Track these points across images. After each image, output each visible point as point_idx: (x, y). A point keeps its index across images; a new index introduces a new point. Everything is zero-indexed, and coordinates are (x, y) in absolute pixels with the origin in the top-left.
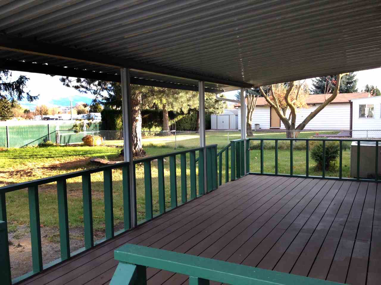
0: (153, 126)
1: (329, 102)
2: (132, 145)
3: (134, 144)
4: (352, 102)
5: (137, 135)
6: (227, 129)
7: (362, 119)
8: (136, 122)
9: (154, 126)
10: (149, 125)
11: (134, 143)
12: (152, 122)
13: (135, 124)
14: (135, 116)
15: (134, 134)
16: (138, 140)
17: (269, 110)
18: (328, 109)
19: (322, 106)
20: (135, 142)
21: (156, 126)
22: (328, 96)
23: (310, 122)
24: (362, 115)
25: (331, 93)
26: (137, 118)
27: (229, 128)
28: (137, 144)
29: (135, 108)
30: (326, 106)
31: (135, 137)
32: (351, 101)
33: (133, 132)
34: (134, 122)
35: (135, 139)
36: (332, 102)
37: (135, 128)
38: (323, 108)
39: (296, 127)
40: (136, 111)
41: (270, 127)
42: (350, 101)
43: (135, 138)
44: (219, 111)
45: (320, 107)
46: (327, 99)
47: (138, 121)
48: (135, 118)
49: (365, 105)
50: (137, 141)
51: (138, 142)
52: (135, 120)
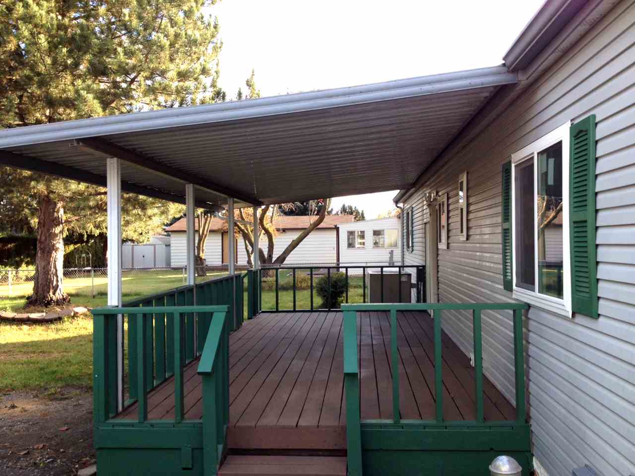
0: (22, 263)
1: (315, 227)
2: (50, 288)
3: (53, 287)
4: (339, 228)
5: (58, 272)
6: (151, 268)
7: (351, 250)
8: (56, 252)
9: (24, 264)
10: (15, 261)
11: (52, 284)
12: (22, 257)
13: (54, 254)
14: (55, 242)
15: (52, 270)
16: (59, 280)
17: (221, 238)
18: (313, 237)
19: (306, 232)
20: (55, 283)
21: (28, 264)
22: (314, 218)
23: (292, 252)
24: (351, 245)
25: (317, 215)
26: (57, 245)
27: (155, 265)
28: (57, 286)
29: (54, 229)
30: (312, 233)
31: (54, 275)
32: (338, 226)
33: (51, 267)
34: (54, 252)
35: (54, 279)
36: (320, 226)
37: (55, 261)
38: (308, 234)
39: (274, 259)
40: (56, 235)
41: (221, 263)
42: (336, 226)
43: (53, 277)
44: (144, 238)
45: (303, 233)
46: (312, 222)
47: (59, 250)
48: (54, 245)
49: (354, 232)
50: (57, 281)
51: (59, 284)
52: (55, 248)
